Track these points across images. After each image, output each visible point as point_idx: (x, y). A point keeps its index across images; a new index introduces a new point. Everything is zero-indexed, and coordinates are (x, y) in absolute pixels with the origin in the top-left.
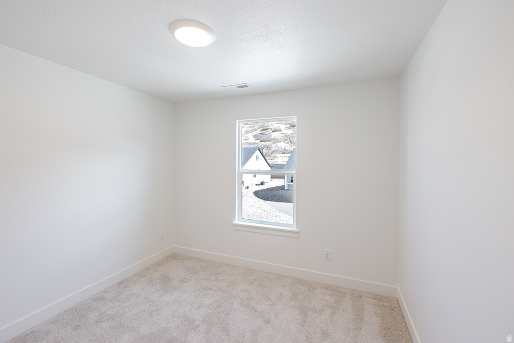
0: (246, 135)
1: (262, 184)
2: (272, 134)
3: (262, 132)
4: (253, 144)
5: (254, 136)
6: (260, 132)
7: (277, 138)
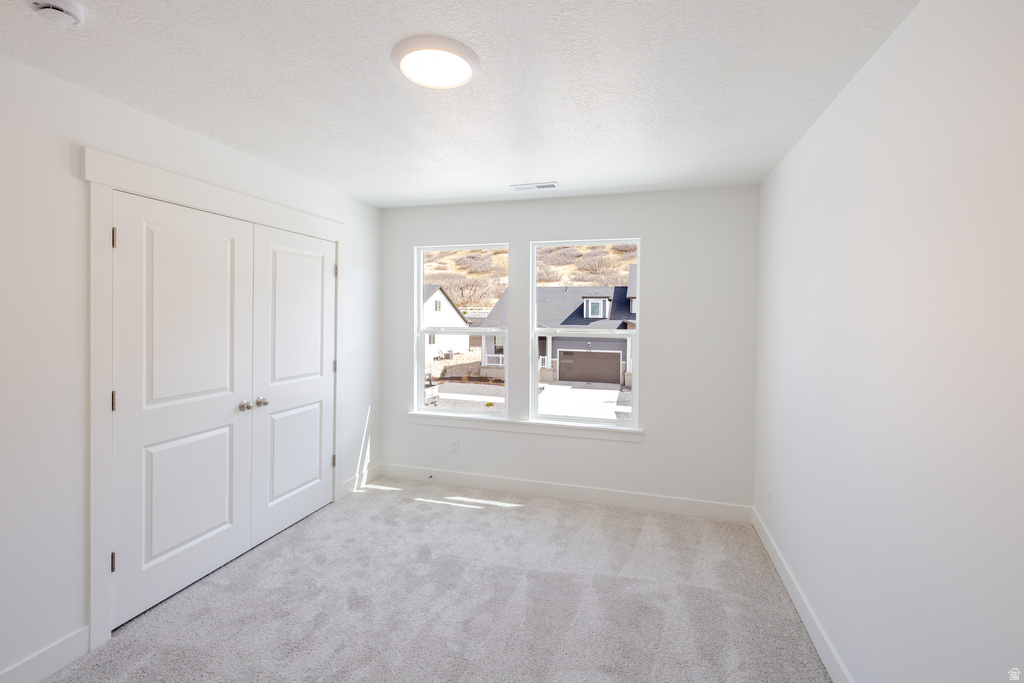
0: (442, 260)
1: (448, 357)
2: (494, 258)
3: (474, 254)
4: (452, 277)
5: (458, 262)
6: (469, 255)
7: (502, 266)
